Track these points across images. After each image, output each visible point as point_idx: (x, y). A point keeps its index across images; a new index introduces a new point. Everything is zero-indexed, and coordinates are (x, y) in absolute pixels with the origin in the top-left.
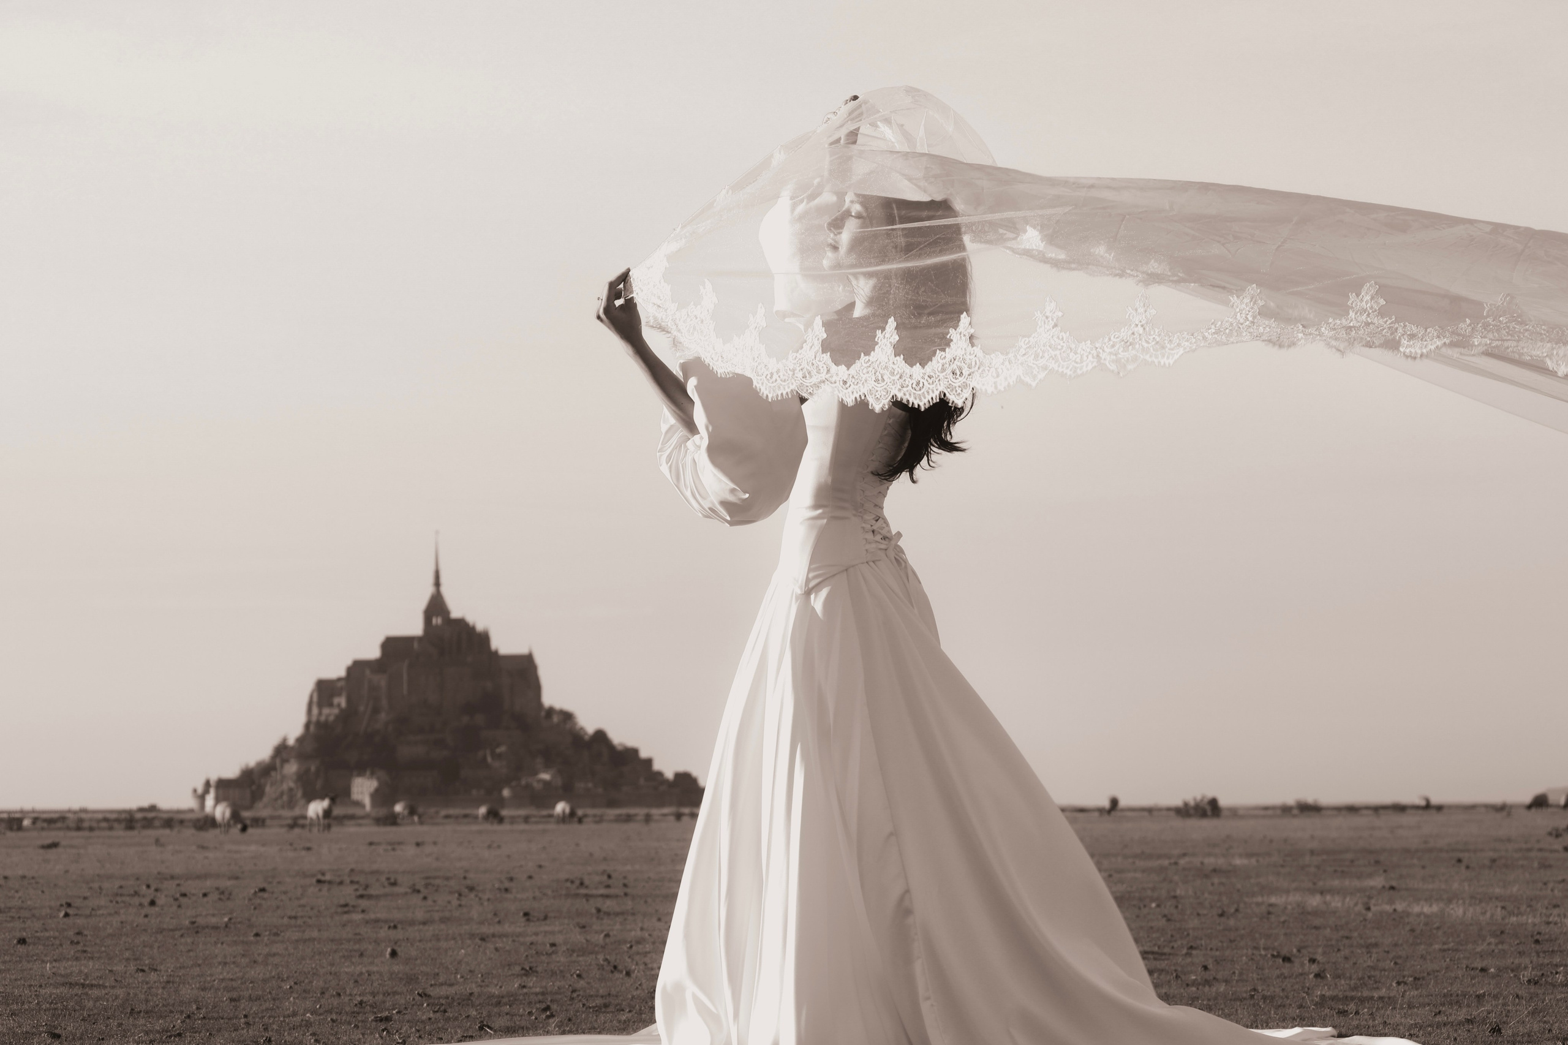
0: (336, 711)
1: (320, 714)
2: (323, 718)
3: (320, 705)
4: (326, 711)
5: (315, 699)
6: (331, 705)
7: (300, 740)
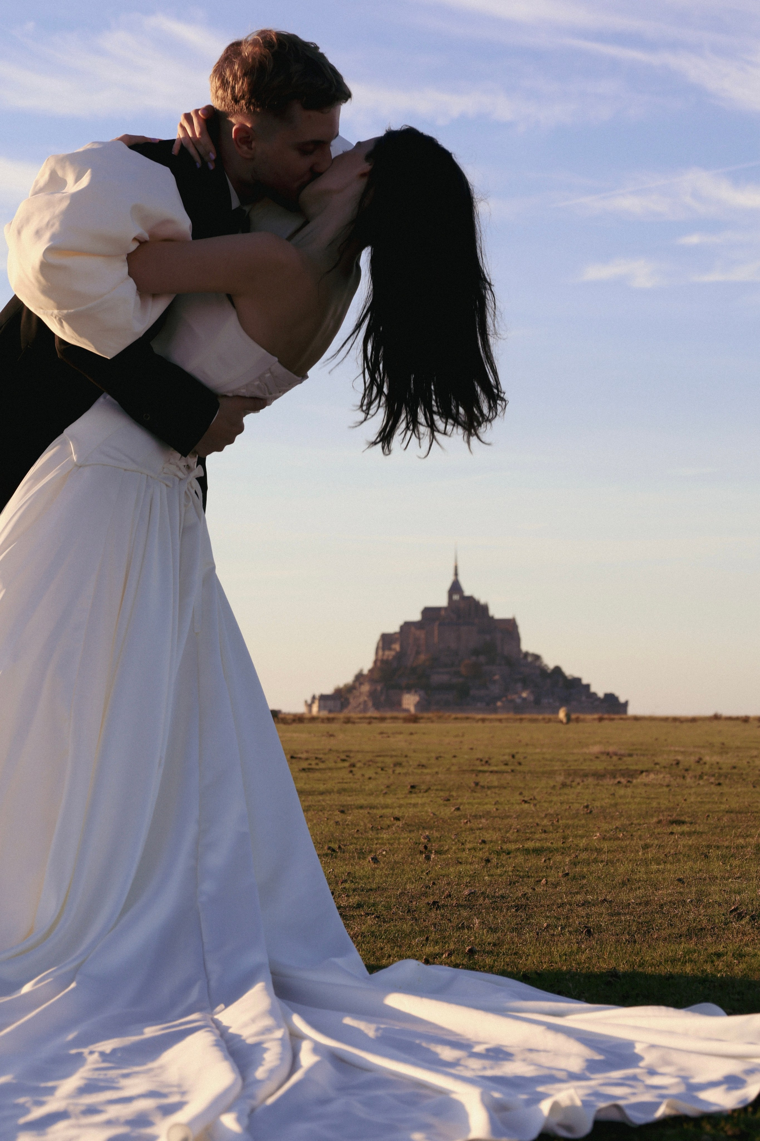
0: (393, 653)
1: (383, 655)
2: (385, 658)
3: (384, 649)
4: (387, 653)
5: (381, 645)
6: (390, 649)
7: (371, 671)
